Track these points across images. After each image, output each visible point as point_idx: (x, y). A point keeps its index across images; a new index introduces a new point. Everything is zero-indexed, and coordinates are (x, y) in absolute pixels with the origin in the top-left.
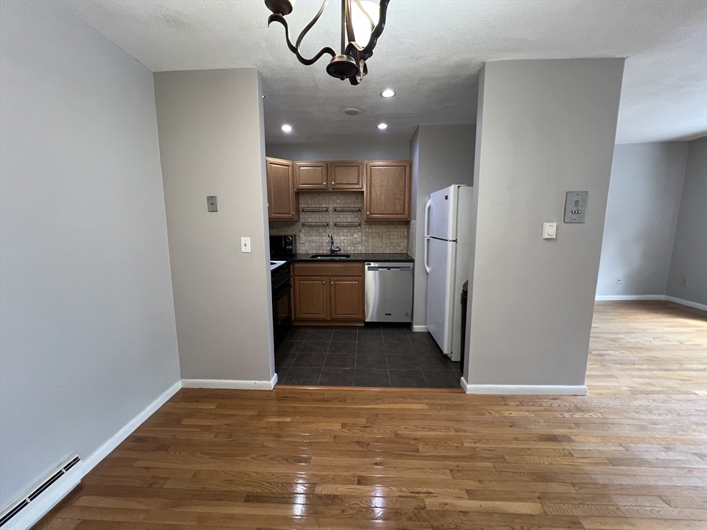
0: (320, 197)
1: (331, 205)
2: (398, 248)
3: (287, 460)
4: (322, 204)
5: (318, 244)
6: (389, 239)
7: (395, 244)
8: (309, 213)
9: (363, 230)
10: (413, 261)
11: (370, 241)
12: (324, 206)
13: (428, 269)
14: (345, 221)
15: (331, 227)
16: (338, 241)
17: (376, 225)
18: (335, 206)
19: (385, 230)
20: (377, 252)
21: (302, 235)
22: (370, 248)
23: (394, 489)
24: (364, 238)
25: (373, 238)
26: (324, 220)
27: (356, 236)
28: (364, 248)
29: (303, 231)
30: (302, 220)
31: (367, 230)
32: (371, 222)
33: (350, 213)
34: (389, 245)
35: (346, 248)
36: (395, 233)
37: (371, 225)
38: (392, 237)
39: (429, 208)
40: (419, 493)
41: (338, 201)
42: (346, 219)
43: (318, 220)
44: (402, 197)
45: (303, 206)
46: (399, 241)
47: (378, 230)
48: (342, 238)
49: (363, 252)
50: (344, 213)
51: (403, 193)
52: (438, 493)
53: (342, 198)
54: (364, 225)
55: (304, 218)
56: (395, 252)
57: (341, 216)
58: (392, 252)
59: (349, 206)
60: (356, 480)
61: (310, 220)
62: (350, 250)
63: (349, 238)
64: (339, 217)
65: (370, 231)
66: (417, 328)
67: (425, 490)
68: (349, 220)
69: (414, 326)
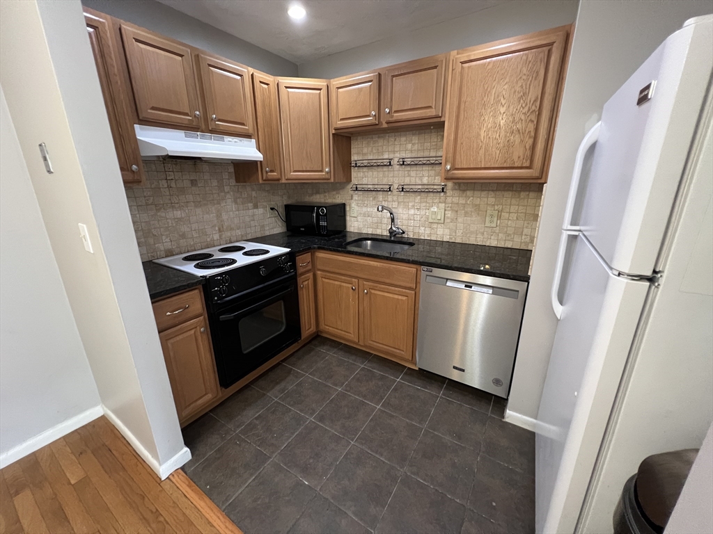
0: (381, 142)
1: (397, 155)
2: (517, 239)
4: (382, 153)
5: (375, 220)
6: (499, 217)
7: (510, 231)
8: (365, 169)
9: (449, 200)
10: (526, 279)
11: (460, 220)
12: (386, 156)
13: (559, 310)
14: (420, 182)
15: (395, 192)
16: (405, 217)
17: (474, 190)
18: (403, 155)
19: (492, 200)
20: (472, 241)
21: (353, 205)
22: (459, 233)
24: (449, 214)
25: (466, 214)
26: (385, 181)
27: (435, 209)
28: (447, 231)
29: (355, 197)
30: (354, 181)
31: (455, 200)
32: (465, 185)
33: (425, 168)
34: (497, 230)
35: (417, 230)
36: (513, 208)
37: (464, 191)
38: (505, 215)
39: (593, 148)
41: (409, 146)
42: (421, 178)
43: (376, 181)
44: (531, 127)
45: (356, 159)
46: (520, 223)
47: (477, 201)
48: (412, 212)
49: (446, 239)
50: (419, 168)
51: (534, 117)
53: (415, 139)
54: (453, 189)
55: (358, 177)
56: (509, 245)
57: (413, 174)
58: (501, 244)
59: (426, 154)
61: (365, 181)
62: (424, 233)
63: (423, 212)
64: (409, 176)
65: (462, 201)
66: (513, 416)
68: (425, 181)
69: (508, 411)
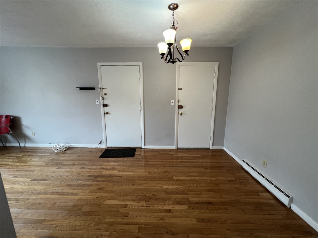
3: (209, 221)
23: (156, 208)
40: (146, 206)
52: (139, 206)
60: (172, 211)
67: (143, 207)
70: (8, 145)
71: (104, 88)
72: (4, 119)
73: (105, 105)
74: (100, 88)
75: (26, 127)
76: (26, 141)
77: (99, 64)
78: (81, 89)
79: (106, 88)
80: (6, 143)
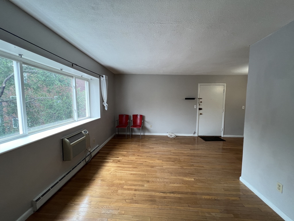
70: (133, 134)
71: (200, 99)
72: (139, 117)
73: (200, 109)
74: (199, 99)
75: (147, 122)
76: (146, 132)
77: (199, 84)
78: (186, 99)
79: (202, 99)
80: (132, 132)
